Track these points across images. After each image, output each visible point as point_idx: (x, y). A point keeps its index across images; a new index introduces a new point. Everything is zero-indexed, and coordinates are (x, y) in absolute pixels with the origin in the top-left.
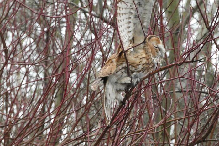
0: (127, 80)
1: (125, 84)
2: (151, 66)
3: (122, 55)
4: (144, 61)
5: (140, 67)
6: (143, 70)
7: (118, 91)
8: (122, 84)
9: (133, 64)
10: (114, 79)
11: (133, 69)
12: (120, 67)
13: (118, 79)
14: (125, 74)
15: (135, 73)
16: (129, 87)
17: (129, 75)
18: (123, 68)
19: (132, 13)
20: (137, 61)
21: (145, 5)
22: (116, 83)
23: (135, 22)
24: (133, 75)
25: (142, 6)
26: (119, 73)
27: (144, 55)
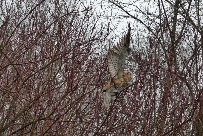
0: (115, 91)
1: (115, 93)
2: (126, 85)
3: (113, 81)
4: (123, 83)
5: (121, 85)
6: (122, 86)
7: (112, 96)
8: (113, 93)
9: (117, 84)
10: (109, 91)
11: (118, 86)
12: (112, 85)
13: (111, 91)
14: (114, 89)
15: (118, 88)
16: (116, 94)
17: (116, 89)
18: (113, 86)
19: (116, 63)
20: (120, 83)
21: (122, 59)
22: (111, 92)
23: (118, 66)
24: (118, 89)
25: (121, 59)
26: (112, 88)
27: (123, 80)
